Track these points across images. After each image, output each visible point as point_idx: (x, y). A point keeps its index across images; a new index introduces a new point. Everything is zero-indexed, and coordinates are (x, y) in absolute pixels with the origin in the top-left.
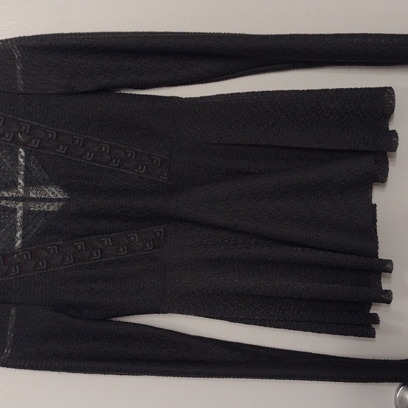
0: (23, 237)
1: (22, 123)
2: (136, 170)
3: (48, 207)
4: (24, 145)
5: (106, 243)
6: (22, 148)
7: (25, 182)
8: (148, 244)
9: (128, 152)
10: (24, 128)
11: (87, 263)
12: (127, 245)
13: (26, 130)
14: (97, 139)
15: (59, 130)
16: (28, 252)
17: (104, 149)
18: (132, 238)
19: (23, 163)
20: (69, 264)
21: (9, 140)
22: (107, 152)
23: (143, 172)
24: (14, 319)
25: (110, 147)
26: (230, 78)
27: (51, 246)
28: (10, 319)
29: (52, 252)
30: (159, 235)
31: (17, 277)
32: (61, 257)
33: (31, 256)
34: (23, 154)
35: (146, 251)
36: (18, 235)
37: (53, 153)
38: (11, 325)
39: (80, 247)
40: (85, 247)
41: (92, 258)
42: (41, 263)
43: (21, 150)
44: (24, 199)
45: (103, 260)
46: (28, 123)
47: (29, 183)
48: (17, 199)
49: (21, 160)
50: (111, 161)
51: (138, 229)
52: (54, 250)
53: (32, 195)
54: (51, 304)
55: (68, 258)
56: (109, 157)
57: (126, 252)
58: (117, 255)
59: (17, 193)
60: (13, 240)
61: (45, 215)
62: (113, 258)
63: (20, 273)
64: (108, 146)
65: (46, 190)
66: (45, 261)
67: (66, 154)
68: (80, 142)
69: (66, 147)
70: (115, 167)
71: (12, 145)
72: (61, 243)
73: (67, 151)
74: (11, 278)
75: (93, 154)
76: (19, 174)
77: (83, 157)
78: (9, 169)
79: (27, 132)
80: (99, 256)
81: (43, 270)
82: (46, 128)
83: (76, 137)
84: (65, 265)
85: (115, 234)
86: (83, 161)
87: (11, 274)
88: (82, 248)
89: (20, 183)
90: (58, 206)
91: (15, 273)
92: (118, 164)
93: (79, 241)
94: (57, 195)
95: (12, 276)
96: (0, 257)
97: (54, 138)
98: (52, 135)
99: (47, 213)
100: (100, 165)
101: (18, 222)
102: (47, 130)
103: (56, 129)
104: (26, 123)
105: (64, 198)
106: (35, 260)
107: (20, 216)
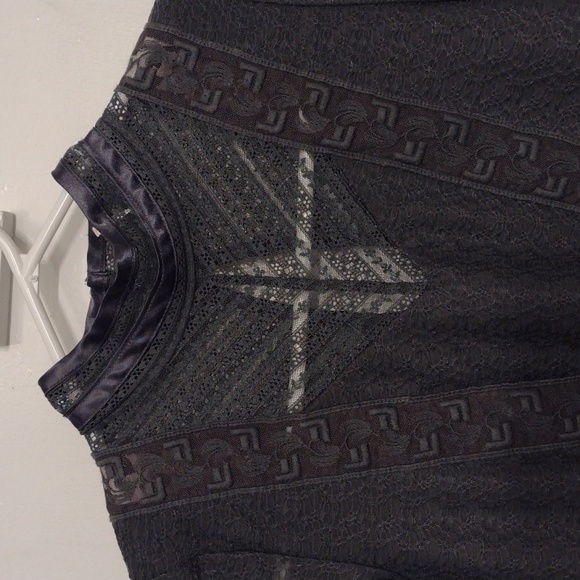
67: (421, 164)
68: (459, 130)
69: (421, 145)
70: (553, 199)
71: (284, 142)
72: (406, 400)
73: (423, 156)
74: (280, 487)
75: (492, 163)
76: (298, 218)
77: (467, 173)
78: (273, 204)
79: (322, 107)
80: (507, 441)
81: (360, 469)
82: (372, 97)
83: (450, 119)
84: (417, 461)
85: (549, 381)
86: (465, 183)
87: (278, 478)
88: (461, 416)
89: (302, 242)
90: (400, 304)
91: (288, 476)
92: (560, 190)
93: (451, 399)
94: (398, 274)
95: (282, 482)
96: (252, 431)
97: (390, 123)
98: (387, 114)
99: (372, 321)
100: (511, 195)
101: (295, 342)
102: (375, 102)
103: (396, 98)
104: (320, 83)
105: (417, 284)
106: (339, 445)
107: (303, 329)
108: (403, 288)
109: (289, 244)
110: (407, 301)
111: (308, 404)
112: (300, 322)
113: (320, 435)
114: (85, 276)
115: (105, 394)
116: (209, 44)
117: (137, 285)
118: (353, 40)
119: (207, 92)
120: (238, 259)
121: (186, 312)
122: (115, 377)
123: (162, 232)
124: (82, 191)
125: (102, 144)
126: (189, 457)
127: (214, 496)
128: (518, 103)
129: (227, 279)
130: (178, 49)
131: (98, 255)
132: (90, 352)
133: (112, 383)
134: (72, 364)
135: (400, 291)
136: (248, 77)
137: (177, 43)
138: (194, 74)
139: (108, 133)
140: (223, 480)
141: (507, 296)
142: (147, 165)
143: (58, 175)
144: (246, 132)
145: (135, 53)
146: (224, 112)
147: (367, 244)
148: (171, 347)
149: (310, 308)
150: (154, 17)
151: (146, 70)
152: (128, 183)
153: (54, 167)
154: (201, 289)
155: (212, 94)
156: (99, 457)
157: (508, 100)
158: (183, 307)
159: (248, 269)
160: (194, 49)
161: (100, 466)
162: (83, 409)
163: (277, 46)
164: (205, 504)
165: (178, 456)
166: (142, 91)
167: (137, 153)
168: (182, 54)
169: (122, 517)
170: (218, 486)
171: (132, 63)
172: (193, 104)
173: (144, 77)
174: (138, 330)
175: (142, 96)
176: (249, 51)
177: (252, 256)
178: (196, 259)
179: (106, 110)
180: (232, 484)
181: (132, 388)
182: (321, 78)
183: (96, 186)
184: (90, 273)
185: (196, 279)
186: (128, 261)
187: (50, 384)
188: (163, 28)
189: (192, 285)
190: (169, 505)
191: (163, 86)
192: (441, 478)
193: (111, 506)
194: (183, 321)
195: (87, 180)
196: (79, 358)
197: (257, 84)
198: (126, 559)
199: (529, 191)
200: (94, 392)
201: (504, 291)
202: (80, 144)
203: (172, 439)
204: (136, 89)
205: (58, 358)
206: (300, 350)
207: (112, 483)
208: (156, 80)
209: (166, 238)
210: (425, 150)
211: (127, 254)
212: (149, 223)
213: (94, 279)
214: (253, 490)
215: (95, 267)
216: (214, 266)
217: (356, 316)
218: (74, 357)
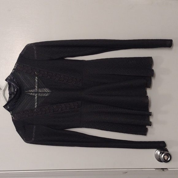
0: (37, 105)
2: (72, 83)
3: (45, 95)
4: (37, 76)
5: (63, 106)
9: (69, 77)
10: (37, 71)
11: (57, 112)
12: (69, 107)
14: (60, 74)
15: (48, 71)
18: (71, 105)
19: (37, 82)
20: (52, 113)
21: (33, 74)
23: (74, 83)
24: (35, 129)
26: (101, 53)
27: (46, 107)
29: (46, 109)
30: (79, 104)
32: (49, 110)
33: (40, 110)
35: (75, 108)
37: (46, 78)
38: (34, 131)
39: (55, 107)
40: (57, 107)
41: (59, 111)
43: (36, 77)
44: (38, 93)
46: (38, 69)
47: (39, 87)
48: (35, 93)
49: (36, 80)
51: (73, 102)
53: (40, 91)
54: (46, 125)
55: (51, 111)
56: (63, 79)
57: (69, 109)
58: (66, 110)
59: (35, 91)
60: (34, 105)
61: (44, 97)
63: (37, 115)
64: (63, 76)
65: (44, 89)
66: (44, 112)
68: (54, 74)
71: (34, 76)
72: (49, 106)
75: (58, 78)
77: (56, 79)
80: (61, 110)
82: (44, 71)
85: (66, 103)
87: (34, 116)
90: (48, 95)
92: (66, 81)
94: (48, 91)
96: (31, 110)
97: (46, 74)
100: (61, 82)
105: (50, 92)
108: (48, 93)
109: (35, 88)
111: (37, 107)
112: (36, 97)
116: (25, 65)
119: (24, 70)
120: (29, 90)
125: (11, 76)
129: (27, 92)
142: (17, 79)
143: (6, 80)
144: (29, 75)
145: (15, 65)
149: (37, 96)
150: (17, 61)
151: (17, 67)
153: (5, 79)
156: (11, 114)
159: (30, 91)
164: (25, 119)
165: (22, 114)
166: (16, 70)
167: (16, 77)
168: (21, 66)
171: (15, 67)
176: (29, 65)
177: (30, 90)
178: (23, 90)
185: (23, 92)
188: (19, 62)
190: (21, 120)
193: (13, 120)
197: (30, 69)
199: (63, 81)
203: (21, 112)
205: (6, 103)
206: (36, 100)
207: (13, 117)
214: (31, 117)
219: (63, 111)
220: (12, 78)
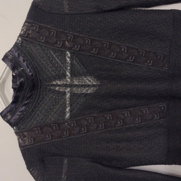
0: (71, 111)
1: (68, 35)
2: (146, 64)
3: (87, 91)
4: (70, 49)
5: (126, 114)
6: (69, 52)
7: (71, 74)
8: (156, 115)
9: (140, 51)
10: (69, 37)
11: (114, 129)
12: (140, 116)
13: (71, 39)
14: (118, 43)
15: (92, 38)
16: (74, 121)
17: (123, 50)
18: (144, 111)
19: (69, 62)
20: (102, 130)
21: (60, 46)
22: (125, 51)
23: (150, 65)
24: (67, 166)
25: (128, 48)
27: (89, 117)
28: (64, 166)
29: (90, 121)
30: (163, 108)
31: (67, 138)
32: (96, 125)
33: (76, 124)
34: (69, 55)
35: (155, 120)
36: (67, 110)
37: (88, 54)
38: (64, 170)
39: (108, 118)
40: (112, 117)
41: (117, 125)
42: (83, 129)
43: (68, 52)
44: (71, 86)
45: (124, 126)
46: (72, 34)
47: (74, 74)
48: (66, 86)
49: (68, 59)
50: (128, 58)
51: (148, 105)
52: (91, 120)
53: (76, 83)
54: (90, 157)
55: (101, 126)
56: (127, 55)
57: (140, 121)
58: (134, 123)
59: (66, 81)
60: (64, 113)
61: (85, 96)
62: (132, 126)
63: (69, 136)
64: (126, 48)
65: (85, 79)
66: (85, 128)
67: (98, 54)
68: (107, 45)
69: (97, 49)
70: (131, 62)
71: (62, 49)
72: (96, 115)
73: (98, 52)
74: (64, 139)
75: (115, 53)
76: (67, 69)
77: (109, 56)
78: (60, 66)
79: (72, 40)
80: (122, 124)
81: (84, 133)
82: (84, 37)
83: (104, 42)
84: (99, 130)
85: (132, 108)
86: (109, 59)
87: (64, 136)
88: (110, 118)
89: (68, 75)
90: (93, 90)
91: (66, 136)
92: (133, 60)
93: (108, 114)
94: (92, 82)
95: (65, 137)
96: (56, 124)
97: (89, 44)
98: (88, 41)
99: (86, 95)
100: (121, 61)
101: (67, 101)
102: (85, 39)
103: (90, 37)
104: (71, 34)
105: (97, 85)
106: (79, 127)
107: (69, 97)
108: (94, 86)
109: (64, 76)
110: (95, 89)
112: (68, 95)
113: (74, 125)
114: (11, 86)
115: (17, 117)
116: (42, 25)
117: (25, 88)
118: (79, 23)
119: (42, 37)
121: (38, 94)
122: (20, 112)
123: (31, 73)
124: (10, 63)
125: (15, 51)
126: (40, 132)
127: (47, 142)
128: (121, 38)
129: (49, 85)
130: (34, 26)
131: (15, 80)
132: (13, 106)
133: (19, 113)
134: (9, 109)
135: (93, 87)
136: (52, 33)
137: (34, 25)
138: (38, 32)
139: (16, 48)
140: (49, 137)
141: (120, 87)
142: (27, 56)
143: (3, 60)
144: (52, 47)
145: (23, 27)
146: (47, 42)
147: (85, 75)
148: (34, 104)
150: (27, 18)
151: (26, 32)
152: (22, 61)
153: (2, 58)
154: (42, 88)
155: (43, 38)
157: (119, 37)
158: (37, 93)
160: (38, 26)
161: (17, 135)
162: (12, 121)
163: (59, 25)
164: (45, 144)
165: (37, 132)
166: (25, 37)
167: (24, 53)
168: (35, 27)
169: (23, 148)
170: (48, 139)
171: (22, 30)
172: (38, 40)
173: (25, 33)
174: (26, 99)
175: (25, 38)
176: (52, 26)
177: (55, 79)
178: (40, 80)
179: (16, 42)
180: (52, 138)
181: (25, 114)
182: (71, 33)
183: (13, 62)
184: (13, 85)
185: (40, 86)
186: (22, 81)
187: (3, 115)
188: (30, 21)
189: (39, 87)
190: (35, 145)
191: (30, 36)
192: (105, 135)
193: (20, 146)
194: (37, 97)
195: (11, 61)
196: (11, 107)
197: (55, 35)
198: (24, 160)
200: (14, 116)
201: (119, 86)
202: (9, 51)
203: (35, 127)
204: (23, 37)
205: (5, 108)
206: (68, 103)
207: (20, 140)
208: (29, 34)
209: (32, 75)
210: (98, 50)
211: (22, 79)
212: (27, 71)
213: (14, 87)
214: (57, 140)
215: (14, 84)
216: (45, 82)
217: (82, 94)
218: (9, 107)
219: (127, 126)
220: (16, 54)
